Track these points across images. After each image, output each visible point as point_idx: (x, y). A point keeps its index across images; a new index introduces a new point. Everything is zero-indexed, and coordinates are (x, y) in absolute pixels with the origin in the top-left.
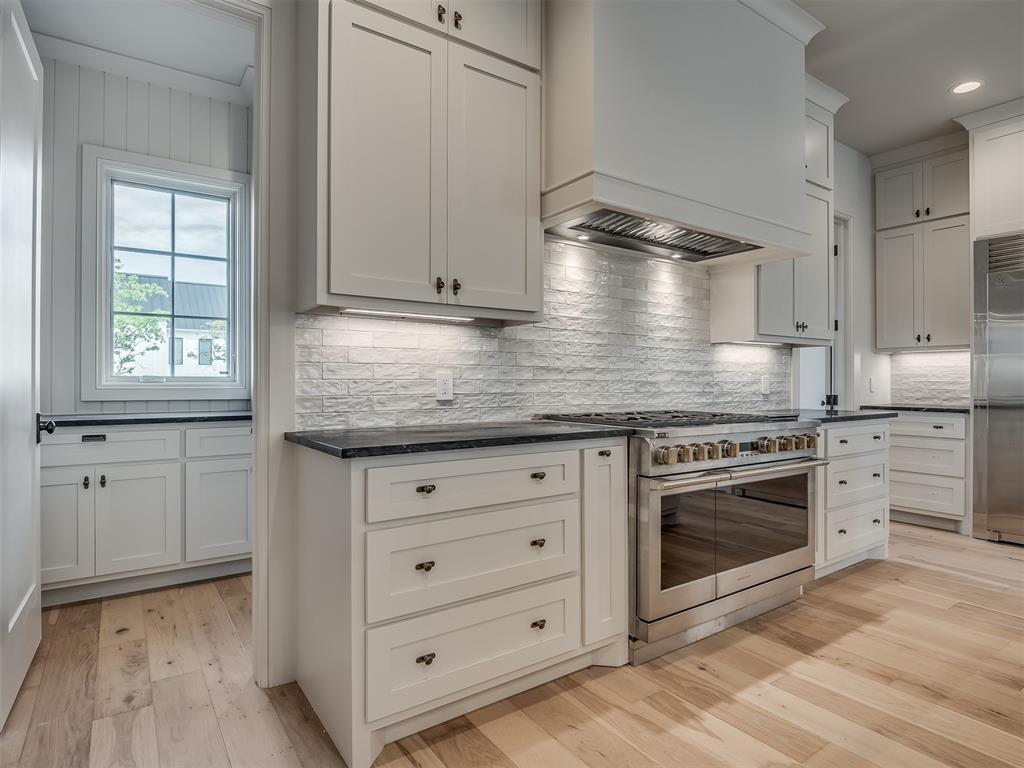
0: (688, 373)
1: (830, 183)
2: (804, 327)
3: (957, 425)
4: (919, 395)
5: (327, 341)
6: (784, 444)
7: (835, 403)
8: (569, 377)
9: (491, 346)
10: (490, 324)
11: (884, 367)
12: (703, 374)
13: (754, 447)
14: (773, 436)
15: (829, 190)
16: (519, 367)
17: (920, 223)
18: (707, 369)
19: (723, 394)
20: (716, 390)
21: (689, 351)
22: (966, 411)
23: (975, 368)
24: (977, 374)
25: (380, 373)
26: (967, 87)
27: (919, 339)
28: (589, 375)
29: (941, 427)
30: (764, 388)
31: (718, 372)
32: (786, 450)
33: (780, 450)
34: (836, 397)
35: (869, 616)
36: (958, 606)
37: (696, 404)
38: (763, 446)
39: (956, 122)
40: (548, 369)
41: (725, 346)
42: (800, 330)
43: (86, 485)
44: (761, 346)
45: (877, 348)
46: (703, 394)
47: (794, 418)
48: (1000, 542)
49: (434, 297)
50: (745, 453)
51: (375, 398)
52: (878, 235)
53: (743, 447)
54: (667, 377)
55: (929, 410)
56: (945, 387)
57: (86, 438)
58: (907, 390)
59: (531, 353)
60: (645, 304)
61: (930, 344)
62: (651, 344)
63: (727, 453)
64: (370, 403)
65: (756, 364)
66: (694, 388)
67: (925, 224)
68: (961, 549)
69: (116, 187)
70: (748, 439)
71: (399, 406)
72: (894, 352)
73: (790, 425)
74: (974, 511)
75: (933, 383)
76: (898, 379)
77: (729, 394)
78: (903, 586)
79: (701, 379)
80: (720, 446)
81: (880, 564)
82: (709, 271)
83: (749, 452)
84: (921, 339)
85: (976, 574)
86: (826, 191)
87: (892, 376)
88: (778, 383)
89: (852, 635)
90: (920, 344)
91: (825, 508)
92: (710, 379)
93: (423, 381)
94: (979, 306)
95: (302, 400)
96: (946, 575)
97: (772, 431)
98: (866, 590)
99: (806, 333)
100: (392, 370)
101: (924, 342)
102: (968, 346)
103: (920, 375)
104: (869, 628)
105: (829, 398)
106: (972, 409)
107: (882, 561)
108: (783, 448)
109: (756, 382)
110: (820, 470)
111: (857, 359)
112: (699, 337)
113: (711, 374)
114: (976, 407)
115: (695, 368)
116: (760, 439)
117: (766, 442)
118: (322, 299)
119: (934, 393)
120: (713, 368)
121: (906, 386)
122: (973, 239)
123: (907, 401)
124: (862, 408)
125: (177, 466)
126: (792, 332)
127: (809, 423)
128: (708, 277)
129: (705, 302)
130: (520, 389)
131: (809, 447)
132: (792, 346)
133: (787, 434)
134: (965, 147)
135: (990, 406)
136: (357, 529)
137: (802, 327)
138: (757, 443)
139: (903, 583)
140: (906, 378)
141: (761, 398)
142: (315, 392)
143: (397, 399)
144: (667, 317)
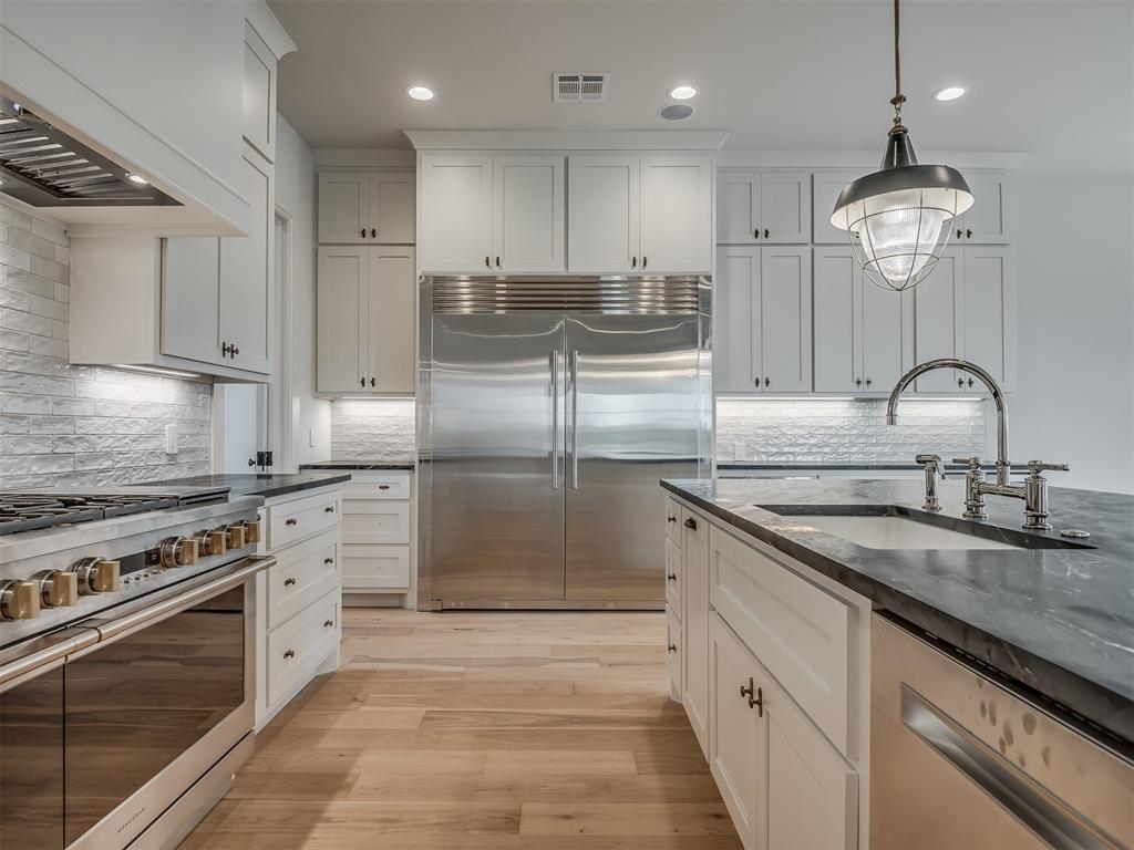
0: (19, 417)
1: (271, 152)
2: (233, 351)
3: (403, 484)
4: (360, 449)
6: (207, 545)
7: (269, 463)
11: (324, 414)
12: (52, 419)
13: (153, 559)
14: (186, 534)
15: (270, 162)
17: (365, 244)
18: (61, 410)
19: (94, 456)
20: (80, 448)
21: (21, 374)
22: (410, 468)
23: (420, 418)
24: (422, 425)
26: (421, 93)
27: (363, 383)
29: (387, 487)
30: (168, 443)
31: (84, 417)
32: (209, 554)
33: (200, 555)
34: (270, 454)
35: (332, 783)
36: (427, 718)
37: (36, 475)
38: (169, 555)
39: (404, 135)
41: (98, 370)
42: (228, 354)
44: (165, 376)
45: (317, 392)
46: (54, 456)
47: (220, 496)
48: (443, 611)
50: (132, 575)
52: (320, 248)
53: (128, 564)
55: (375, 468)
56: (387, 440)
58: (349, 444)
61: (374, 389)
63: (89, 586)
65: (155, 405)
66: (31, 447)
67: (372, 248)
68: (409, 631)
70: (137, 548)
72: (334, 398)
73: (217, 509)
74: (419, 577)
75: (375, 435)
76: (339, 430)
77: (107, 455)
78: (363, 708)
79: (47, 430)
80: (74, 576)
81: (332, 680)
82: (69, 232)
83: (142, 572)
84: (366, 384)
85: (434, 662)
86: (266, 163)
87: (332, 426)
88: (192, 435)
89: (315, 833)
90: (365, 389)
91: (267, 627)
92: (68, 429)
94: (425, 355)
96: (404, 673)
97: (184, 523)
98: (321, 733)
99: (237, 362)
101: (369, 386)
102: (413, 394)
103: (362, 426)
104: (337, 806)
105: (260, 455)
106: (417, 464)
107: (331, 675)
108: (206, 551)
109: (157, 434)
110: (260, 577)
111: (296, 405)
112: (43, 351)
113: (70, 419)
114: (420, 461)
115: (36, 408)
116: (165, 542)
117: (174, 547)
119: (375, 447)
120: (76, 409)
121: (347, 440)
122: (419, 274)
123: (348, 457)
124: (302, 468)
126: (216, 357)
127: (246, 502)
128: (66, 242)
129: (59, 287)
131: (247, 541)
132: (214, 379)
133: (211, 526)
134: (412, 169)
135: (434, 461)
137: (229, 350)
138: (157, 551)
139: (363, 703)
140: (347, 429)
141: (164, 460)
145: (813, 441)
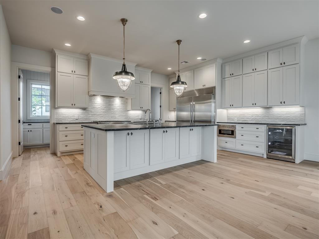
0: (122, 115)
5: (59, 111)
8: (98, 116)
9: (85, 111)
10: (84, 109)
12: (126, 115)
15: (149, 85)
16: (89, 114)
20: (129, 118)
21: (123, 112)
25: (67, 115)
28: (102, 115)
30: (140, 117)
40: (95, 115)
41: (130, 111)
43: (29, 131)
45: (169, 110)
46: (126, 118)
49: (72, 106)
51: (66, 118)
54: (118, 116)
57: (28, 125)
59: (91, 112)
60: (113, 105)
62: (114, 111)
64: (65, 119)
65: (138, 113)
66: (124, 117)
69: (32, 85)
71: (70, 120)
93: (73, 116)
95: (56, 119)
100: (69, 115)
109: (138, 116)
113: (128, 115)
118: (56, 107)
125: (42, 129)
128: (127, 100)
129: (126, 104)
130: (90, 117)
136: (58, 131)
141: (139, 119)
142: (58, 118)
143: (70, 119)
144: (118, 107)
145: (252, 118)
